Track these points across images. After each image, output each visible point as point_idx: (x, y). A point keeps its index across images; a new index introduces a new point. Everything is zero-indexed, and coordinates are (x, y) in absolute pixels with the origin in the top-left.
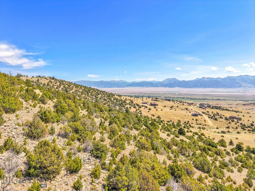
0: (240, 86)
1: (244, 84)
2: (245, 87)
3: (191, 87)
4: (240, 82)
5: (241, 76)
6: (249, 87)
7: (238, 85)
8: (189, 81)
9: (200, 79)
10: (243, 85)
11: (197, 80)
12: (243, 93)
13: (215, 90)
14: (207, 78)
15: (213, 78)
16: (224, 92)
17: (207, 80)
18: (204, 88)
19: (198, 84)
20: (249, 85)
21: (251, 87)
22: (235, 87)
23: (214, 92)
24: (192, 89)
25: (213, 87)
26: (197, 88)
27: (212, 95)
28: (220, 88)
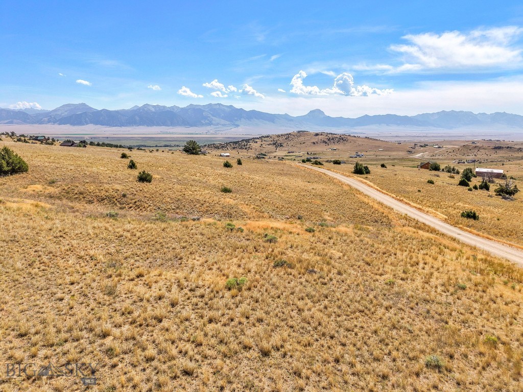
0: (210, 124)
1: (216, 120)
2: (218, 124)
3: (122, 125)
4: (210, 115)
5: (210, 105)
6: (223, 125)
7: (207, 121)
8: (117, 112)
9: (140, 109)
10: (214, 122)
11: (135, 109)
12: (213, 134)
13: (168, 131)
14: (154, 106)
15: (164, 107)
16: (182, 134)
17: (153, 110)
18: (148, 126)
19: (137, 118)
20: (223, 122)
21: (225, 125)
22: (202, 125)
23: (167, 133)
24: (124, 129)
25: (164, 124)
26: (135, 127)
27: (159, 139)
28: (178, 127)
